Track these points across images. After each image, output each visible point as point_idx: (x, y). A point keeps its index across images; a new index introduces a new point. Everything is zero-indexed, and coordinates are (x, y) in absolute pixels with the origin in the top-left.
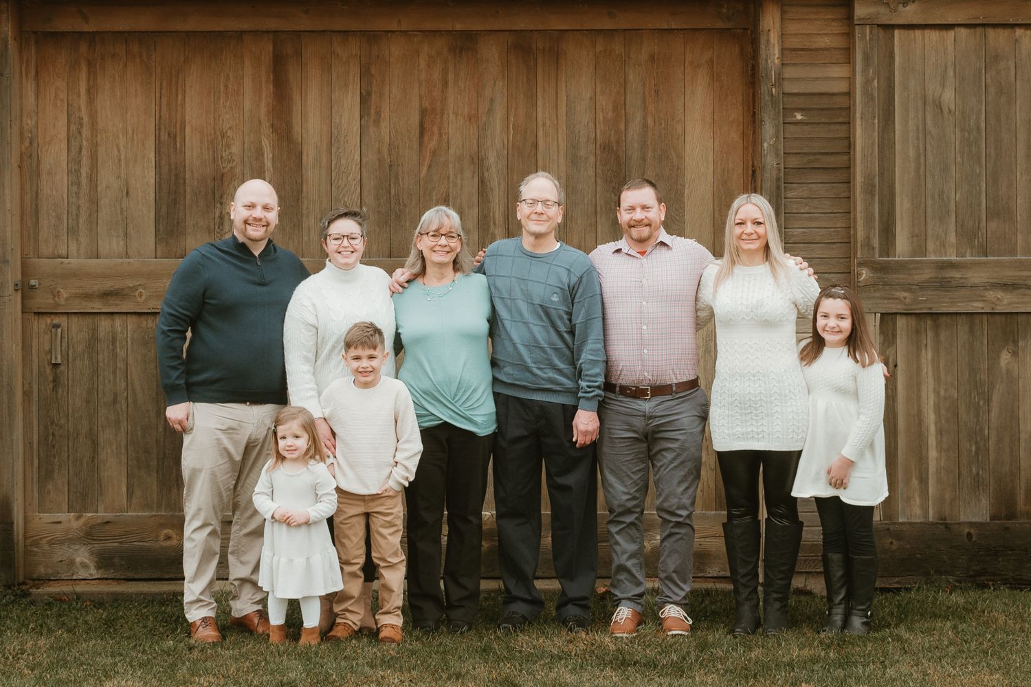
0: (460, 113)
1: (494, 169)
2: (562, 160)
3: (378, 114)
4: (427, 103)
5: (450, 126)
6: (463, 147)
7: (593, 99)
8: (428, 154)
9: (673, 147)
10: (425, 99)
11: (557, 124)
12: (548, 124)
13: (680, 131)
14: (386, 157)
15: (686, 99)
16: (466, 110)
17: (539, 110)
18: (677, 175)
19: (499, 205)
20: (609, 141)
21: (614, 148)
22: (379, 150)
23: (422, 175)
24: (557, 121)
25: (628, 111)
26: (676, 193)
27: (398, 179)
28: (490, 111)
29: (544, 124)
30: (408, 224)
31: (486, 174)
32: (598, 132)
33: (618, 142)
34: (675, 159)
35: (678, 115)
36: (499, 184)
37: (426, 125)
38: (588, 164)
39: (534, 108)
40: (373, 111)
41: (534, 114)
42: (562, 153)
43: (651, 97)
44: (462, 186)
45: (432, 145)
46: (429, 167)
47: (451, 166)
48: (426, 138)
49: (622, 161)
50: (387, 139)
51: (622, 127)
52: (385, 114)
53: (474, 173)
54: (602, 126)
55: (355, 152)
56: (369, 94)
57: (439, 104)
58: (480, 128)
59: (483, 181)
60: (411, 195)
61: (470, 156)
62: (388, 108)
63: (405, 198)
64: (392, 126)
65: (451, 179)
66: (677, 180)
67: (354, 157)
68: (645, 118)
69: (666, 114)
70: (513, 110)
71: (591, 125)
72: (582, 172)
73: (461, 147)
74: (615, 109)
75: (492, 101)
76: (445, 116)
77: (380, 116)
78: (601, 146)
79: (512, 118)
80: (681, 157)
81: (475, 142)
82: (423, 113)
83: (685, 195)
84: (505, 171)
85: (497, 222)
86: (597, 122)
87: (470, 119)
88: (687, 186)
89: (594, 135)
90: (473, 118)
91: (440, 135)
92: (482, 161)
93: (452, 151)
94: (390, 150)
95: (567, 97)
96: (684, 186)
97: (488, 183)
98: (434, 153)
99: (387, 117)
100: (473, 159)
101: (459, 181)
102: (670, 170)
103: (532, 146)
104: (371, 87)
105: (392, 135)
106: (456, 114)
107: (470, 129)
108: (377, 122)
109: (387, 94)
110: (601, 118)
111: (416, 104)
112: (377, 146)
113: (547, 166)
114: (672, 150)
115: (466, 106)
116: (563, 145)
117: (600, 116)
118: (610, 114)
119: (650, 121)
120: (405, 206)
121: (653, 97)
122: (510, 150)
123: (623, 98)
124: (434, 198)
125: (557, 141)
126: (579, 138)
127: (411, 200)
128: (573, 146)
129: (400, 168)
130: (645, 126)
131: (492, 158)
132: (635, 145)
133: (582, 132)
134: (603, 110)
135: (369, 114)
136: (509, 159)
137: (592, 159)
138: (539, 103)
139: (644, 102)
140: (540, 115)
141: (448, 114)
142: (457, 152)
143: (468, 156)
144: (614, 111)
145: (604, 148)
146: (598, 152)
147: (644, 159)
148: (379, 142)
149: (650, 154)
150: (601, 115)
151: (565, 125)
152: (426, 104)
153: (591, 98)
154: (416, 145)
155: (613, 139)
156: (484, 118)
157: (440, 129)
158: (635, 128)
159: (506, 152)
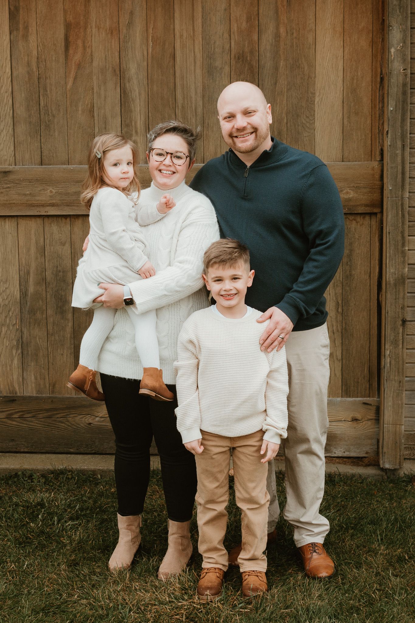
0: (102, 26)
1: (135, 81)
2: (199, 71)
3: (26, 28)
4: (71, 16)
5: (93, 39)
6: (106, 59)
7: (228, 9)
8: (73, 67)
9: (305, 56)
10: (69, 13)
11: (194, 35)
12: (185, 35)
13: (311, 39)
14: (35, 69)
15: (317, 8)
16: (108, 23)
17: (177, 22)
18: (308, 84)
19: (140, 115)
20: (243, 52)
21: (248, 58)
22: (28, 63)
23: (68, 87)
24: (194, 32)
25: (261, 20)
26: (307, 101)
27: (47, 91)
28: (130, 24)
29: (181, 36)
30: (56, 133)
31: (127, 85)
32: (233, 43)
33: (251, 52)
34: (306, 68)
35: (309, 24)
36: (140, 94)
37: (71, 39)
38: (223, 75)
39: (172, 21)
40: (21, 26)
41: (172, 26)
42: (198, 64)
43: (283, 6)
44: (105, 97)
45: (77, 57)
46: (75, 79)
47: (95, 78)
48: (71, 52)
49: (256, 70)
50: (35, 53)
51: (256, 37)
52: (33, 29)
53: (116, 84)
54: (236, 37)
55: (6, 66)
56: (17, 9)
57: (82, 18)
58: (121, 40)
59: (125, 92)
60: (59, 106)
61: (113, 68)
62: (34, 23)
63: (53, 109)
64: (39, 40)
65: (95, 91)
66: (308, 87)
67: (6, 71)
68: (277, 28)
69: (298, 24)
70: (152, 22)
71: (226, 35)
72: (217, 82)
73: (104, 59)
74: (249, 19)
75: (132, 13)
76: (89, 30)
77: (28, 29)
78: (235, 56)
79: (150, 31)
80: (312, 66)
81: (117, 54)
82: (68, 27)
83: (316, 103)
84: (145, 82)
85: (139, 131)
86: (232, 33)
87: (112, 33)
88: (317, 94)
89: (229, 45)
90: (114, 31)
91: (84, 48)
92: (124, 73)
93: (95, 64)
94: (38, 62)
95: (202, 8)
96: (314, 94)
97: (130, 94)
98: (79, 66)
99: (35, 32)
100: (115, 71)
101: (102, 92)
102: (301, 78)
103: (170, 58)
104: (19, 3)
105: (39, 49)
106: (99, 28)
107: (111, 42)
108: (25, 37)
109: (34, 9)
110: (236, 29)
111: (60, 18)
112: (26, 59)
113: (185, 76)
114: (303, 59)
115: (108, 20)
116: (199, 55)
117: (235, 27)
118: (244, 25)
119: (282, 30)
120: (54, 116)
121: (285, 7)
122: (150, 61)
123: (256, 9)
124: (80, 109)
125: (194, 52)
126: (214, 49)
127: (59, 110)
128: (209, 56)
129: (48, 81)
130: (277, 36)
131: (133, 69)
132: (268, 55)
133: (217, 43)
134: (237, 21)
135: (17, 29)
136: (149, 71)
137: (227, 69)
138: (177, 15)
139: (277, 12)
140: (177, 27)
141: (91, 27)
142: (101, 64)
143: (110, 69)
144: (247, 22)
145: (239, 58)
146: (233, 62)
147: (276, 68)
148: (28, 56)
149: (282, 63)
150: (236, 25)
151: (201, 36)
152: (70, 18)
153: (225, 10)
154: (62, 59)
155: (246, 50)
156: (125, 31)
157: (84, 42)
158: (268, 38)
159: (145, 63)
